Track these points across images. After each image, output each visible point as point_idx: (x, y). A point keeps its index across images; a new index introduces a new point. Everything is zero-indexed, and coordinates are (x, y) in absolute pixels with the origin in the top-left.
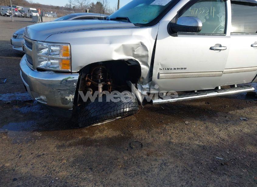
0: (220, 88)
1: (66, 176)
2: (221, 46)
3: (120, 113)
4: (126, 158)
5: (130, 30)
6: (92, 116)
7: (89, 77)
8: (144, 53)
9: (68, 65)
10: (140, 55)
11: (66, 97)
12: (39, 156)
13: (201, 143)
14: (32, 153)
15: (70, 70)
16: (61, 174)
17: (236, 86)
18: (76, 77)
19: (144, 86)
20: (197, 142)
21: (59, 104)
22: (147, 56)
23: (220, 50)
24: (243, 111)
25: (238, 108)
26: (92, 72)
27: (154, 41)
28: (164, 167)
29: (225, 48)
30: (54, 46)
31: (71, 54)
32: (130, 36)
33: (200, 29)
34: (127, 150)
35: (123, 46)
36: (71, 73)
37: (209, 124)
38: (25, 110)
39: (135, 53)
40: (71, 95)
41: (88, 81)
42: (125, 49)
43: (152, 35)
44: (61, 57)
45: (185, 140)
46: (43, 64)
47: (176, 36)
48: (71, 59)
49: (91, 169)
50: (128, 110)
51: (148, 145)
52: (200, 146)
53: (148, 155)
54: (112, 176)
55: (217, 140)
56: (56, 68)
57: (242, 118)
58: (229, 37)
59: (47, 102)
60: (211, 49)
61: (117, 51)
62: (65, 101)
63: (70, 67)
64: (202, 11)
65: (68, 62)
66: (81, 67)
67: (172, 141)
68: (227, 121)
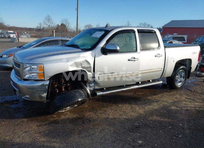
0: (140, 83)
1: (44, 141)
2: (135, 58)
3: (75, 102)
4: (80, 129)
6: (58, 105)
7: (56, 82)
8: (88, 66)
9: (42, 76)
10: (86, 67)
11: (42, 95)
12: (26, 132)
13: (127, 117)
14: (22, 131)
15: (43, 79)
16: (40, 140)
17: (151, 81)
18: (48, 83)
19: (91, 85)
20: (124, 117)
21: (38, 99)
22: (91, 67)
23: (135, 61)
24: (157, 96)
25: (154, 95)
26: (57, 79)
27: (94, 58)
28: (102, 131)
29: (137, 59)
30: (34, 66)
31: (44, 69)
32: (79, 57)
33: (118, 51)
34: (81, 124)
35: (75, 62)
36: (44, 80)
37: (134, 106)
38: (13, 106)
39: (83, 66)
40: (45, 94)
41: (55, 84)
42: (77, 64)
43: (92, 55)
44: (38, 72)
45: (117, 116)
46: (27, 76)
47: (107, 55)
48: (44, 72)
49: (59, 136)
50: (80, 100)
51: (94, 120)
52: (126, 119)
53: (94, 126)
54: (71, 139)
55: (137, 115)
56: (35, 78)
57: (155, 101)
58: (139, 53)
59: (30, 99)
60: (129, 60)
61: (71, 66)
62: (41, 97)
63: (43, 77)
64: (121, 39)
65: (43, 74)
66: (50, 76)
67: (109, 117)
68: (145, 103)
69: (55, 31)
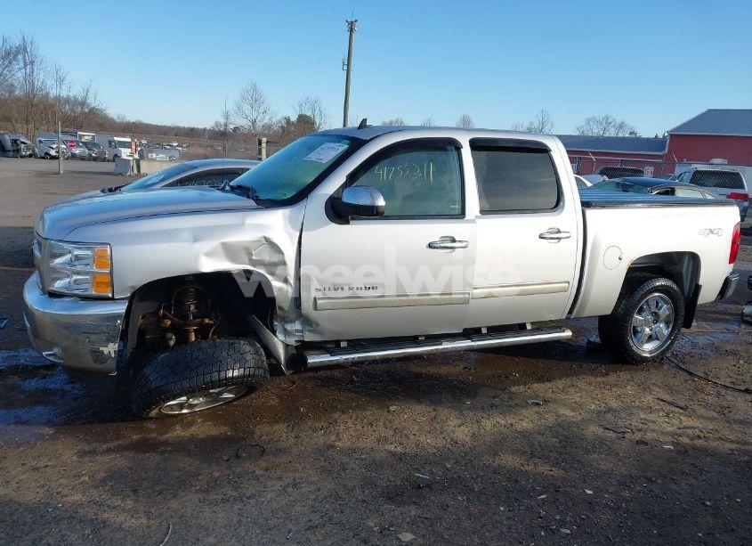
0: (484, 331)
1: (80, 502)
2: (454, 240)
4: (216, 475)
5: (240, 214)
6: (153, 386)
7: (167, 308)
8: (275, 258)
9: (106, 284)
10: (266, 262)
11: (101, 349)
12: (36, 469)
13: (400, 449)
14: (23, 464)
15: (110, 295)
16: (70, 499)
17: (529, 327)
18: (121, 309)
19: (289, 327)
20: (392, 448)
21: (88, 362)
22: (284, 263)
23: (454, 248)
24: (549, 385)
25: (540, 380)
26: (173, 299)
27: (298, 234)
28: (290, 489)
29: (464, 244)
30: (80, 248)
31: (112, 263)
32: (241, 225)
33: (380, 210)
34: (228, 460)
35: (224, 245)
36: (113, 299)
37: (443, 412)
38: (33, 384)
39: (254, 258)
40: (111, 345)
41: (165, 317)
42: (230, 251)
43: (291, 221)
44: (95, 269)
45: (368, 442)
46: (58, 285)
47: (348, 223)
48: (111, 273)
49: (135, 491)
50: (236, 373)
51: (279, 451)
52: (393, 454)
53: (267, 470)
54: (173, 504)
55: (441, 443)
56: (86, 290)
57: (530, 402)
58: (473, 221)
59: (62, 359)
60: (430, 246)
61: (209, 254)
62: (98, 356)
63: (109, 289)
64: (405, 171)
65: (108, 279)
67: (337, 444)
68: (492, 406)
69: (267, 142)
